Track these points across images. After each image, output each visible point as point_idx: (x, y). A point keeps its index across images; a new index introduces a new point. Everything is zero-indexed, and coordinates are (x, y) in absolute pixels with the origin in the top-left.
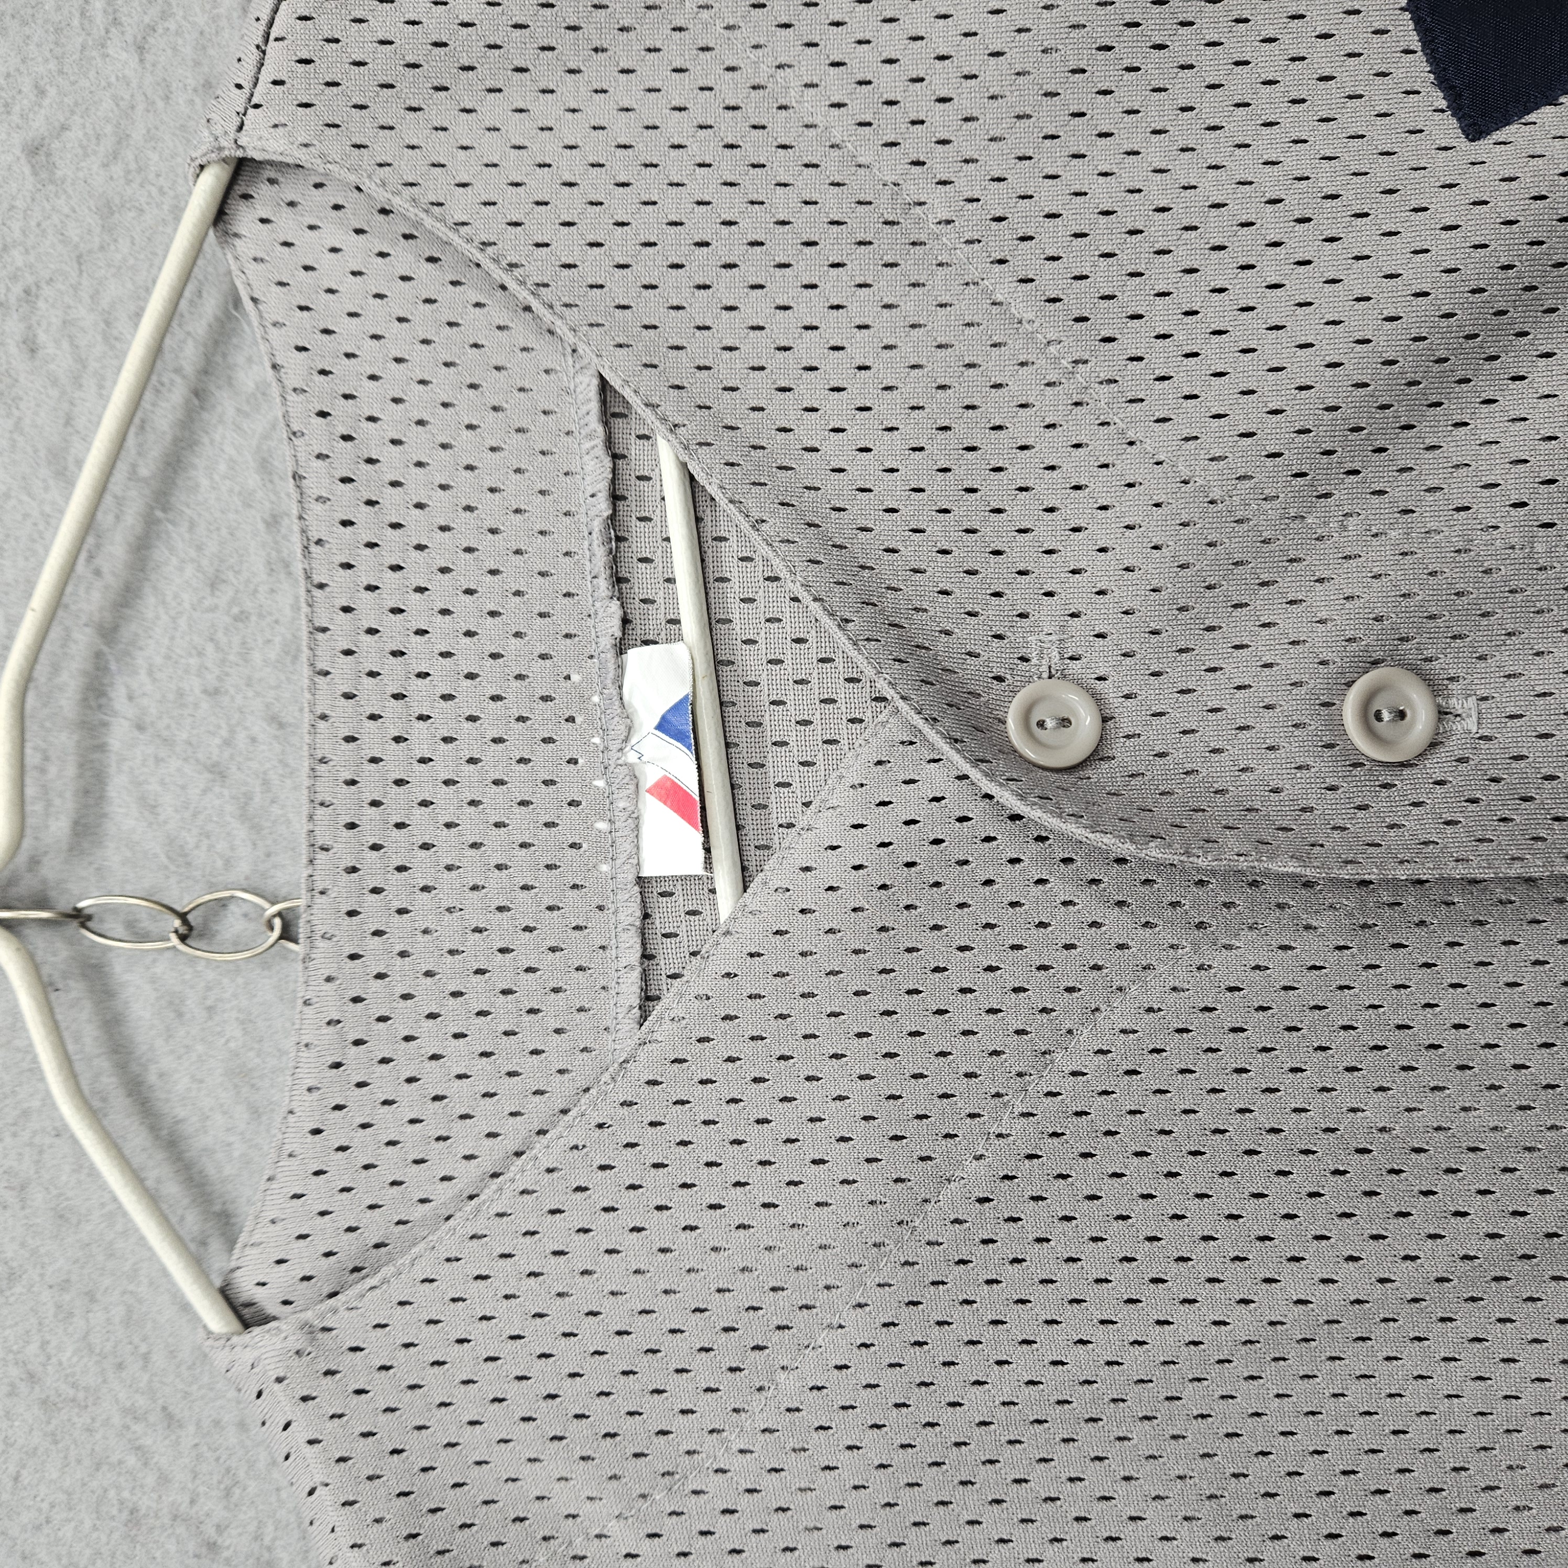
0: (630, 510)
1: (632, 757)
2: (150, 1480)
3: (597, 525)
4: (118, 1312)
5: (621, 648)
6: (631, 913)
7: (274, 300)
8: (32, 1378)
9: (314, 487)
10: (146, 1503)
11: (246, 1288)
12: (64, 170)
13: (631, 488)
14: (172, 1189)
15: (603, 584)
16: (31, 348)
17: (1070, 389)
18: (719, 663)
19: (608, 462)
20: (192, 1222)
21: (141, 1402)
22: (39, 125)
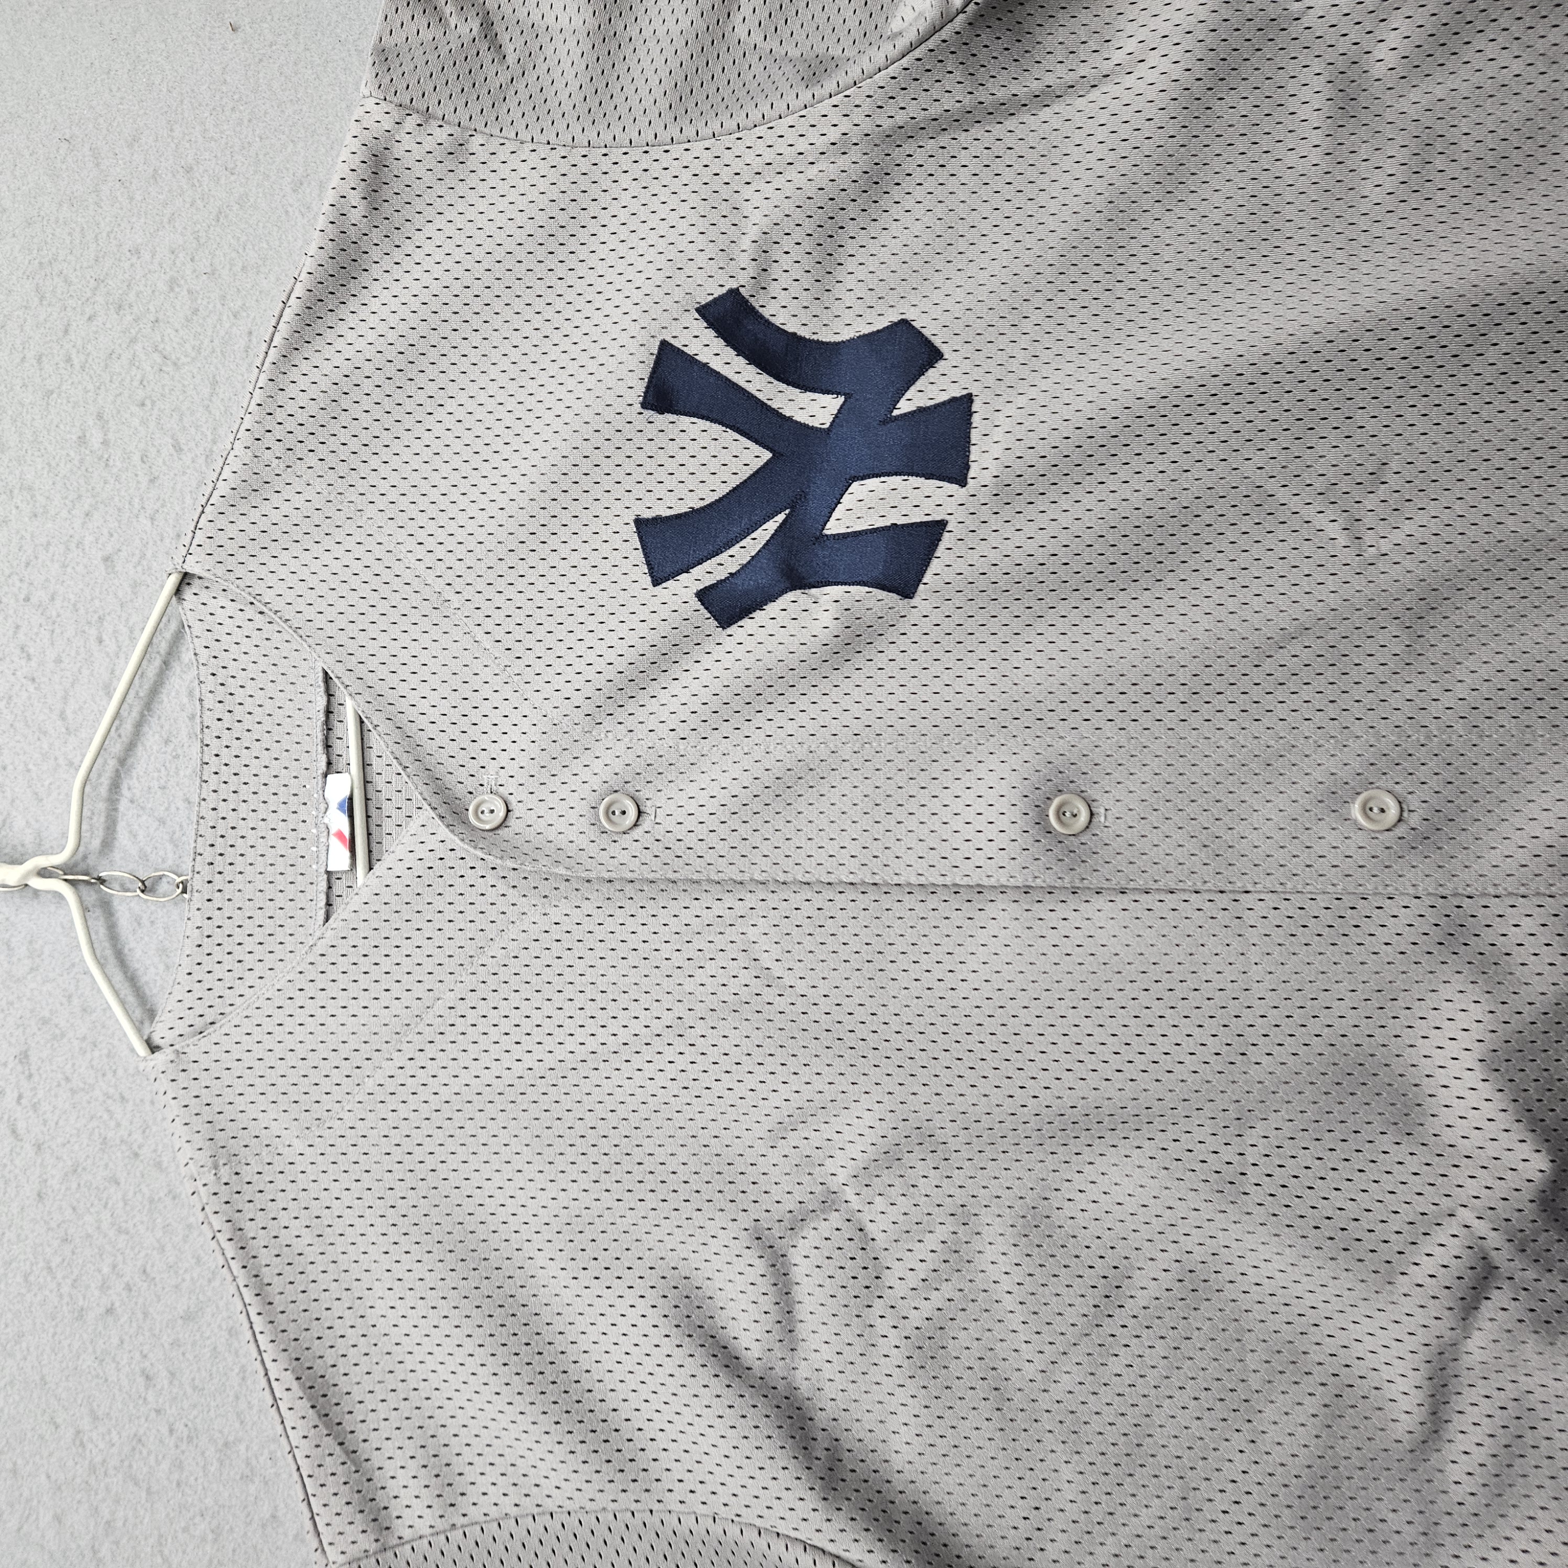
0: (334, 718)
1: (326, 820)
2: (112, 1124)
3: (319, 723)
4: (105, 1051)
5: (325, 775)
6: (323, 885)
7: (198, 628)
8: (67, 1079)
9: (207, 705)
10: (110, 1134)
11: (157, 1040)
12: (119, 568)
13: (335, 708)
14: (131, 999)
15: (320, 748)
16: (100, 641)
17: (503, 677)
18: (366, 782)
19: (325, 698)
20: (138, 1013)
21: (111, 1091)
22: (109, 549)
